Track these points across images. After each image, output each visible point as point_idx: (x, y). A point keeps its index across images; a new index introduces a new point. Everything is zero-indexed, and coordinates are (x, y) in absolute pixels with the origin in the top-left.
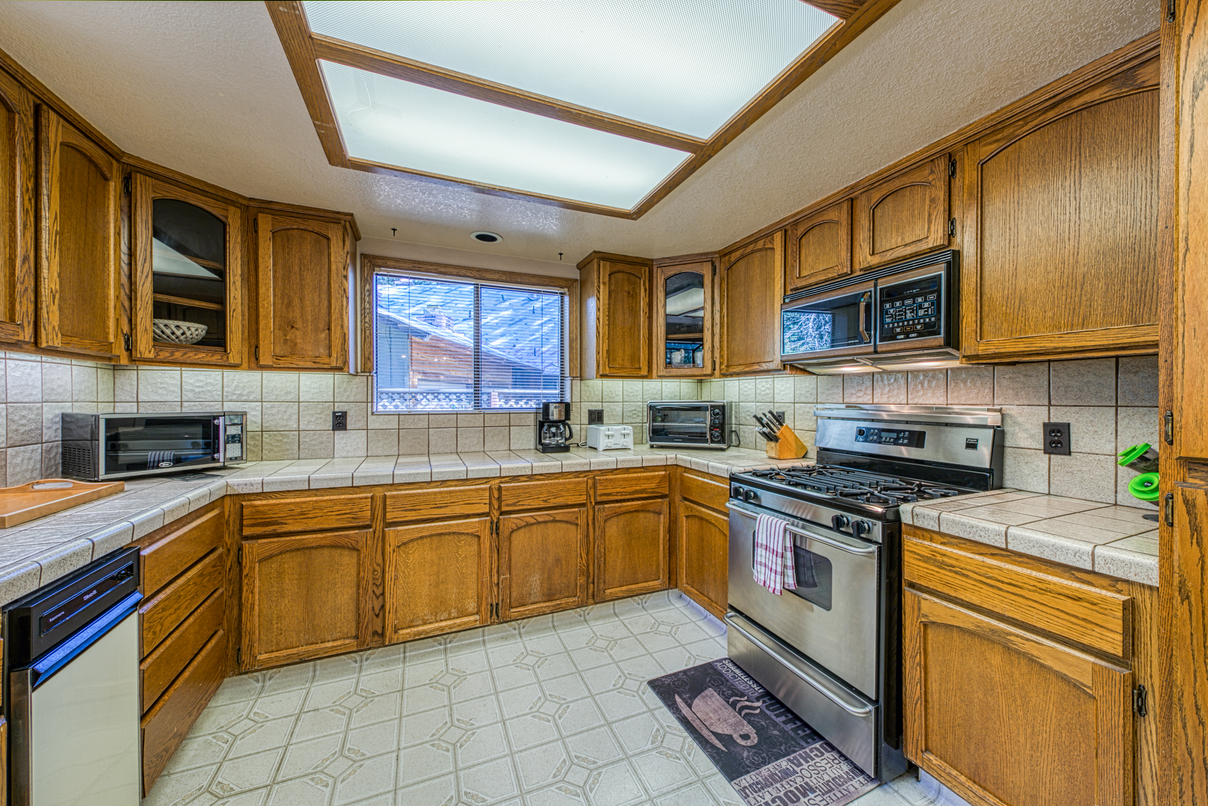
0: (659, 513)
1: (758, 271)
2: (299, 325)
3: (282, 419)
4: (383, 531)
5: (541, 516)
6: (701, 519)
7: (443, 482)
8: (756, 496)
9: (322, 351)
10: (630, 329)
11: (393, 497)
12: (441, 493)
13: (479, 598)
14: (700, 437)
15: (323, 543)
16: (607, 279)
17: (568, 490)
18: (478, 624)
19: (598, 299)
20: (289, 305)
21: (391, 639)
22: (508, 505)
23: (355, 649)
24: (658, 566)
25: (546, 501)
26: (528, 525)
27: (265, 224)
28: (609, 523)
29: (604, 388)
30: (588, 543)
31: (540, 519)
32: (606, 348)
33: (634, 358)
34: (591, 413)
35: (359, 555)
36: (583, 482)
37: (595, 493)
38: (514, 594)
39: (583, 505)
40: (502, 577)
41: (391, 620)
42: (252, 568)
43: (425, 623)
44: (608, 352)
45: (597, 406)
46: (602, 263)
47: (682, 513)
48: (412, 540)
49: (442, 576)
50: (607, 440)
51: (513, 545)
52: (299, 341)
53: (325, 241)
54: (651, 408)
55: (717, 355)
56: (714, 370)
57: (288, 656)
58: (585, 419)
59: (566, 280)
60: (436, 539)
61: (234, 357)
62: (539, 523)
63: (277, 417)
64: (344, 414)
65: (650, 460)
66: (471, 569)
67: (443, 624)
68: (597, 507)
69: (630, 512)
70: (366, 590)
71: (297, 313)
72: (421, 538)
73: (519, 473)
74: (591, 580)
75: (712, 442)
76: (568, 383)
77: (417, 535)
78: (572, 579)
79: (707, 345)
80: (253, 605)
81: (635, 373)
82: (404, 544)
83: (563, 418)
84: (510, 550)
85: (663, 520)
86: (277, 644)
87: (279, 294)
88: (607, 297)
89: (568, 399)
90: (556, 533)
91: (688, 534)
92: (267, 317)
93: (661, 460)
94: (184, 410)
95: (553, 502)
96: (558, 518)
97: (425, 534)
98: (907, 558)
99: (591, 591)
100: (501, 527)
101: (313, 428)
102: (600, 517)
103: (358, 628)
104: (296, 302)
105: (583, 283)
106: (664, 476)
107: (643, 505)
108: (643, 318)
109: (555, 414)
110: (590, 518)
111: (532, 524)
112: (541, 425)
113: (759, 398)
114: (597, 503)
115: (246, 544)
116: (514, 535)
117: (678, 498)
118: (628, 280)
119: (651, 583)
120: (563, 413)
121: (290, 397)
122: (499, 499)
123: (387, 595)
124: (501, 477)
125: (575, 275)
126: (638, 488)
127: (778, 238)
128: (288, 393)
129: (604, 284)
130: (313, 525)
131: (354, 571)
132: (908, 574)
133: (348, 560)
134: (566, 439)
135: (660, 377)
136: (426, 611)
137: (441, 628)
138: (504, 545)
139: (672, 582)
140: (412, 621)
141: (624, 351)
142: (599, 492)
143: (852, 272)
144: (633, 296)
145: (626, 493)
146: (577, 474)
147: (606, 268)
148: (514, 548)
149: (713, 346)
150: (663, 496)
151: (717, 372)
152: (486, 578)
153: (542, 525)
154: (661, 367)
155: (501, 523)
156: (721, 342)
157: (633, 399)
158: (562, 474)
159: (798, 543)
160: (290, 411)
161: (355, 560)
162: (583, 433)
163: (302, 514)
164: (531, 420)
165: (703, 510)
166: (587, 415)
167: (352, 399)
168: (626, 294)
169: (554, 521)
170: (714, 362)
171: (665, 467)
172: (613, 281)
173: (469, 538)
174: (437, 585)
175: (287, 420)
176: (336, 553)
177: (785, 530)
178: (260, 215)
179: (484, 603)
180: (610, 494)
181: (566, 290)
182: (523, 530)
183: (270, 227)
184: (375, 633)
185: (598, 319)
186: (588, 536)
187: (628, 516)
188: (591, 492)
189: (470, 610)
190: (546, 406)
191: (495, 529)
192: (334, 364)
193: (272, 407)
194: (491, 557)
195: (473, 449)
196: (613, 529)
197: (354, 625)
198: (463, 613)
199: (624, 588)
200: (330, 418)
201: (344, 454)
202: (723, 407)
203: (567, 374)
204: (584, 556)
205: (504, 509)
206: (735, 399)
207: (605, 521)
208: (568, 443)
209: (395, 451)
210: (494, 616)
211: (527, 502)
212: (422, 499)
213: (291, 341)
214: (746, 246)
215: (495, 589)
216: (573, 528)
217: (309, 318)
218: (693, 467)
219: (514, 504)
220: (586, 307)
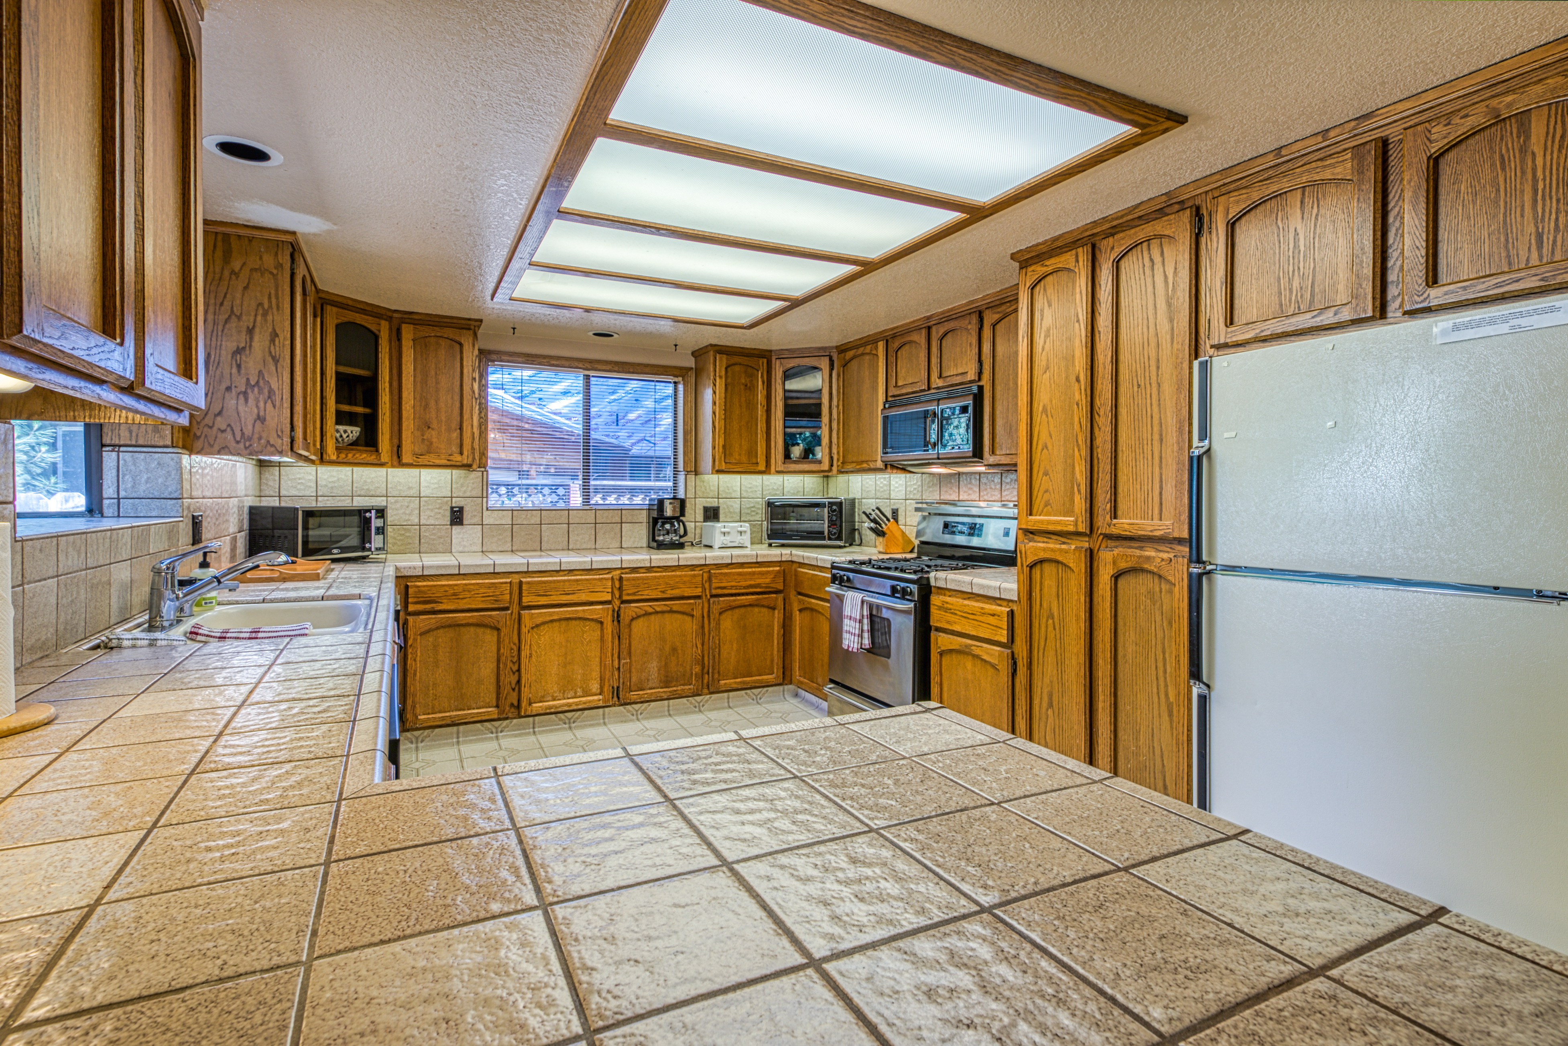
0: (774, 609)
1: (867, 373)
2: (434, 425)
3: (404, 513)
4: (519, 614)
5: (659, 606)
6: (812, 610)
7: (570, 572)
8: (849, 580)
9: (455, 449)
10: (747, 423)
11: (528, 583)
12: (569, 581)
13: (602, 679)
14: (819, 535)
15: (471, 621)
16: (723, 373)
17: (684, 583)
18: (601, 704)
19: (714, 392)
20: (426, 407)
21: (526, 710)
22: (628, 595)
23: (496, 716)
24: (772, 661)
25: (663, 592)
26: (647, 614)
27: (408, 333)
28: (724, 616)
29: (721, 483)
30: (703, 634)
31: (658, 609)
32: (722, 443)
33: (752, 453)
34: (706, 509)
35: (499, 635)
36: (698, 575)
37: (710, 586)
38: (634, 679)
39: (699, 597)
40: (623, 661)
41: (525, 693)
42: (415, 640)
43: (554, 700)
44: (724, 447)
45: (713, 503)
46: (718, 356)
47: (796, 607)
48: (544, 623)
49: (569, 658)
50: (723, 538)
51: (633, 633)
52: (434, 440)
53: (457, 347)
54: (770, 504)
55: (835, 451)
56: (832, 465)
57: (443, 718)
58: (700, 516)
59: (681, 368)
60: (564, 623)
61: (385, 456)
62: (657, 612)
63: (401, 512)
64: (461, 509)
65: (765, 556)
66: (594, 653)
67: (571, 701)
68: (712, 600)
69: (745, 606)
70: (505, 664)
71: (433, 414)
72: (552, 621)
73: (639, 565)
74: (706, 670)
75: (830, 539)
76: (681, 478)
77: (548, 619)
78: (688, 668)
79: (825, 441)
80: (415, 671)
81: (752, 468)
82: (537, 626)
83: (678, 514)
84: (630, 636)
85: (778, 615)
86: (433, 707)
87: (418, 397)
88: (723, 390)
89: (681, 494)
90: (672, 623)
91: (801, 628)
92: (408, 419)
93: (775, 556)
94: (319, 505)
95: (670, 593)
96: (675, 608)
97: (555, 617)
98: (933, 610)
99: (705, 681)
100: (622, 615)
101: (433, 522)
102: (715, 609)
103: (498, 699)
104: (432, 403)
105: (699, 371)
106: (778, 572)
107: (757, 600)
108: (760, 412)
109: (669, 511)
110: (706, 610)
111: (650, 614)
112: (655, 521)
113: (879, 495)
114: (712, 596)
115: (411, 619)
116: (634, 623)
117: (792, 594)
118: (746, 372)
119: (765, 677)
120: (678, 510)
121: (411, 493)
122: (620, 589)
123: (523, 670)
124: (622, 568)
125: (691, 363)
126: (752, 582)
127: (881, 345)
128: (410, 488)
129: (720, 377)
130: (463, 605)
131: (494, 649)
132: (933, 622)
133: (490, 637)
134: (681, 537)
135: (779, 472)
136: (555, 689)
137: (569, 705)
138: (625, 632)
139: (786, 678)
140: (543, 697)
141: (740, 445)
142: (714, 585)
143: (929, 389)
144: (750, 388)
145: (741, 587)
146: (693, 567)
147: (722, 362)
148: (633, 636)
149: (831, 442)
150: (777, 592)
151: (835, 468)
152: (608, 661)
153: (660, 615)
154: (780, 462)
155: (622, 611)
156: (838, 438)
157: (751, 495)
158: (679, 567)
159: (874, 612)
160: (412, 505)
161: (495, 639)
162: (698, 531)
163: (454, 594)
164: (643, 516)
165: (813, 601)
166: (702, 512)
167: (468, 494)
168: (742, 387)
169: (671, 611)
170: (831, 458)
171: (780, 563)
172: (729, 374)
173: (593, 624)
174: (565, 665)
175: (410, 515)
176: (480, 631)
177: (863, 602)
178: (404, 326)
179: (607, 684)
180: (724, 588)
181: (680, 379)
182: (642, 619)
183: (411, 336)
184: (512, 705)
185: (714, 413)
186: (703, 627)
187: (743, 610)
188: (707, 586)
189: (594, 690)
190: (661, 502)
191: (617, 617)
192: (465, 462)
193: (396, 502)
194: (613, 643)
195: (584, 546)
196: (728, 623)
197: (494, 696)
198: (587, 693)
199: (738, 680)
200: (448, 513)
201: (461, 549)
202: (841, 503)
203: (681, 467)
204: (699, 646)
205: (625, 598)
206: (858, 496)
207: (720, 614)
208: (682, 540)
209: (508, 547)
210: (615, 699)
211: (646, 592)
212: (552, 585)
213: (428, 440)
214: (857, 347)
215: (616, 673)
216: (688, 619)
217: (444, 419)
218: (806, 562)
219: (634, 594)
220: (703, 398)
